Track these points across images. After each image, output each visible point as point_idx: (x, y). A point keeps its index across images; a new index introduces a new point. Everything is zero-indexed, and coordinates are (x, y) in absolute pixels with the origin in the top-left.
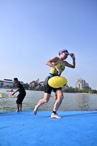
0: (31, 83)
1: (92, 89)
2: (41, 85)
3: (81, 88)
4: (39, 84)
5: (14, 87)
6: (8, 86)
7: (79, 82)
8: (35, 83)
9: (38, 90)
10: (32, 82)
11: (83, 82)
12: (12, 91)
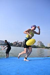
0: (14, 43)
1: (45, 46)
2: (19, 44)
3: (40, 46)
5: (5, 45)
6: (2, 44)
7: (39, 43)
8: (16, 43)
9: (17, 46)
10: (15, 42)
11: (41, 43)
12: (4, 47)
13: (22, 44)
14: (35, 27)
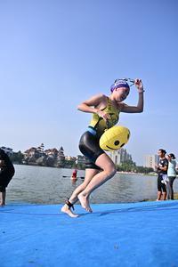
0: (28, 152)
2: (47, 156)
4: (44, 154)
9: (40, 165)
10: (30, 150)
13: (59, 158)
14: (126, 92)
